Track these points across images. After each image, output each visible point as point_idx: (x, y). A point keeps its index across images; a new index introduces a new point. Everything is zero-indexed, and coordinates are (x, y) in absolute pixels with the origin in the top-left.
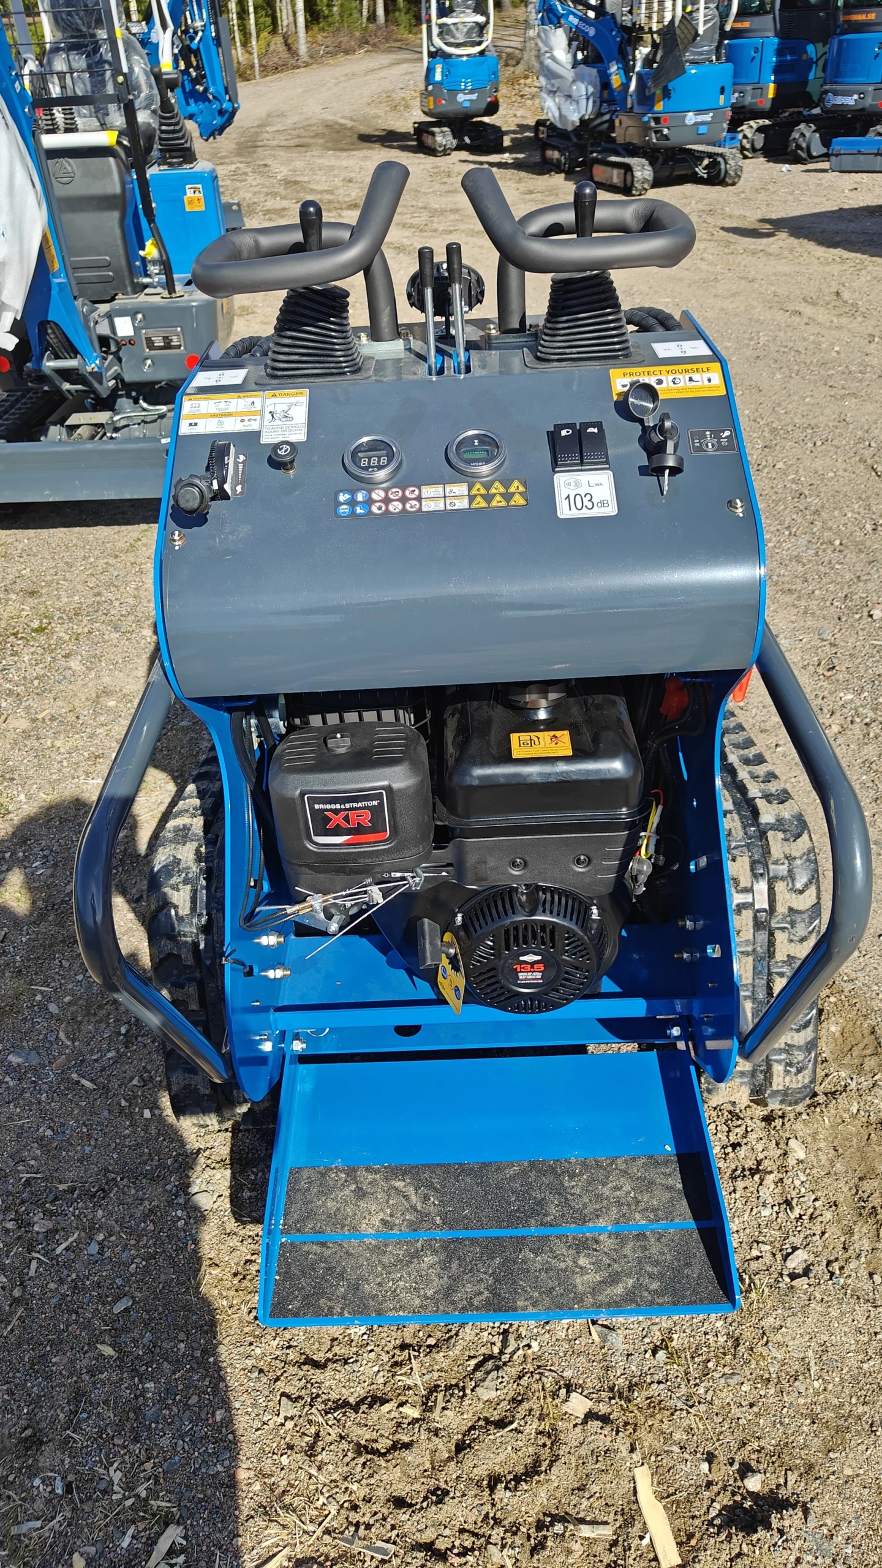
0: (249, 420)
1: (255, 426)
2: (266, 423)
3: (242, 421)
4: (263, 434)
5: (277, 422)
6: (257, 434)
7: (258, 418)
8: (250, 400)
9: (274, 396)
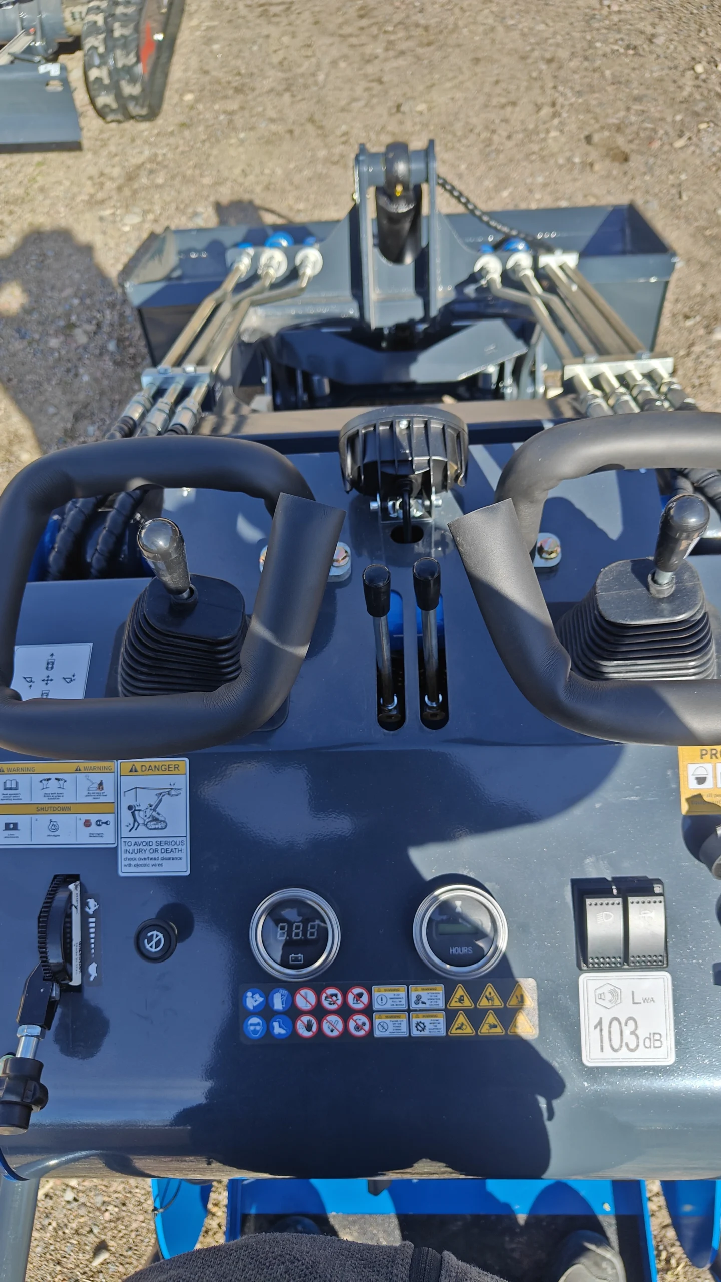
0: (99, 823)
1: (107, 838)
2: (125, 832)
3: (87, 824)
4: (122, 856)
5: (142, 831)
6: (111, 853)
7: (110, 818)
8: (96, 778)
9: (133, 770)
